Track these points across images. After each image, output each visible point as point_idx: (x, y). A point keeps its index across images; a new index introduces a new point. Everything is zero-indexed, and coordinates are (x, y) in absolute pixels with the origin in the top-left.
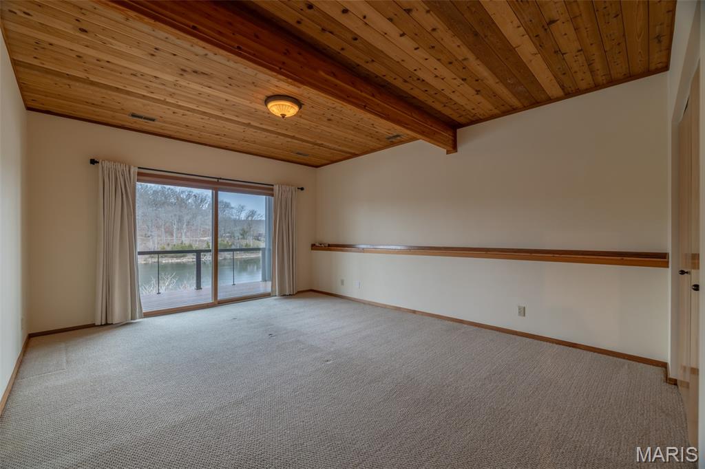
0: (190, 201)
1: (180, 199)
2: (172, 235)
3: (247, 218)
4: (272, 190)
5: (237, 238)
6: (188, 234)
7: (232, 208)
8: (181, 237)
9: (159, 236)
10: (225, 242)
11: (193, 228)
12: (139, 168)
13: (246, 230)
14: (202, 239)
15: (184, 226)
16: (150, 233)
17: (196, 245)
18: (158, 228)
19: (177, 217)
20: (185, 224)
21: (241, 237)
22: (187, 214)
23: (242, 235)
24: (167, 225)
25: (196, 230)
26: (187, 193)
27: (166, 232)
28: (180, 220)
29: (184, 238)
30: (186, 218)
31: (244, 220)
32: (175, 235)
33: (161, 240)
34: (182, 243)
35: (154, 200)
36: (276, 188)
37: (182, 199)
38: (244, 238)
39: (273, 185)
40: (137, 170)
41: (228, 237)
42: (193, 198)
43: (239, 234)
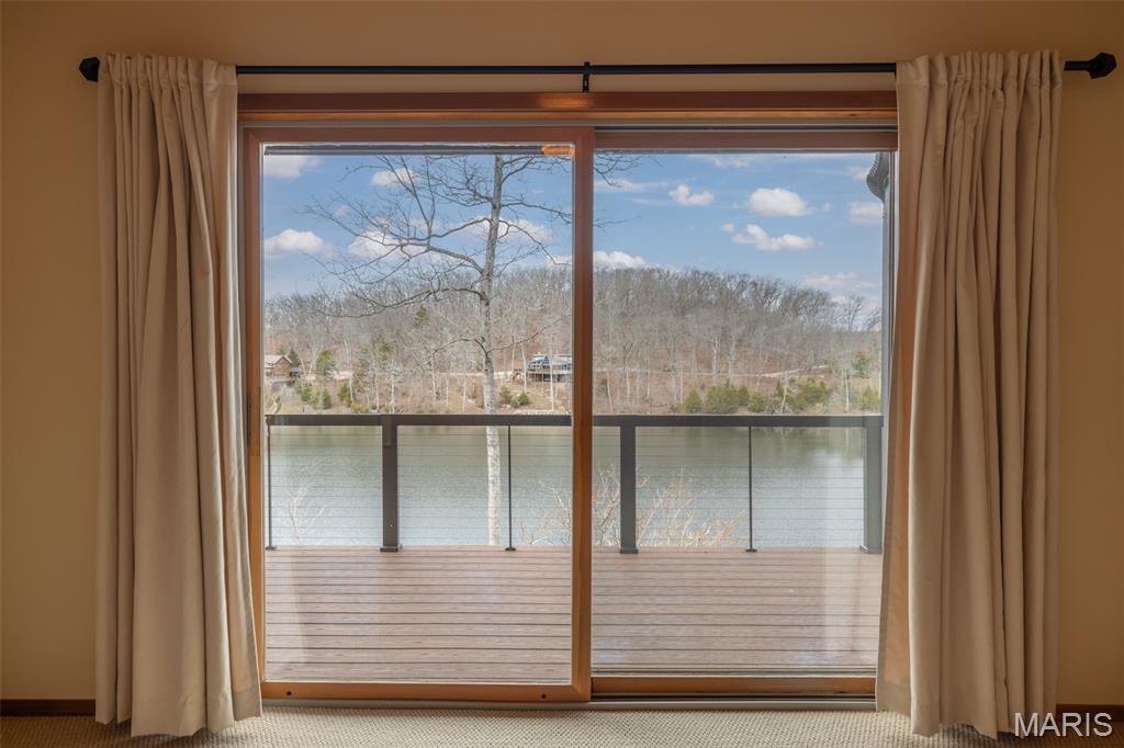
0: (744, 295)
1: (724, 294)
2: (709, 366)
3: (871, 326)
4: (887, 99)
5: (844, 374)
6: (739, 364)
7: (834, 304)
8: (726, 372)
9: (687, 369)
10: (818, 383)
11: (750, 352)
12: (241, 70)
13: (867, 356)
14: (767, 375)
15: (733, 348)
16: (671, 364)
17: (756, 390)
18: (686, 352)
19: (720, 331)
20: (735, 343)
21: (853, 372)
22: (738, 324)
23: (857, 367)
24: (701, 346)
25: (756, 356)
26: (738, 280)
27: (699, 361)
28: (725, 337)
29: (731, 375)
30: (736, 332)
31: (862, 333)
32: (714, 368)
33: (690, 378)
34: (727, 385)
35: (680, 298)
36: (913, 80)
37: (729, 293)
38: (862, 375)
39: (890, 68)
40: (234, 82)
41: (823, 371)
42: (750, 288)
43: (847, 366)
